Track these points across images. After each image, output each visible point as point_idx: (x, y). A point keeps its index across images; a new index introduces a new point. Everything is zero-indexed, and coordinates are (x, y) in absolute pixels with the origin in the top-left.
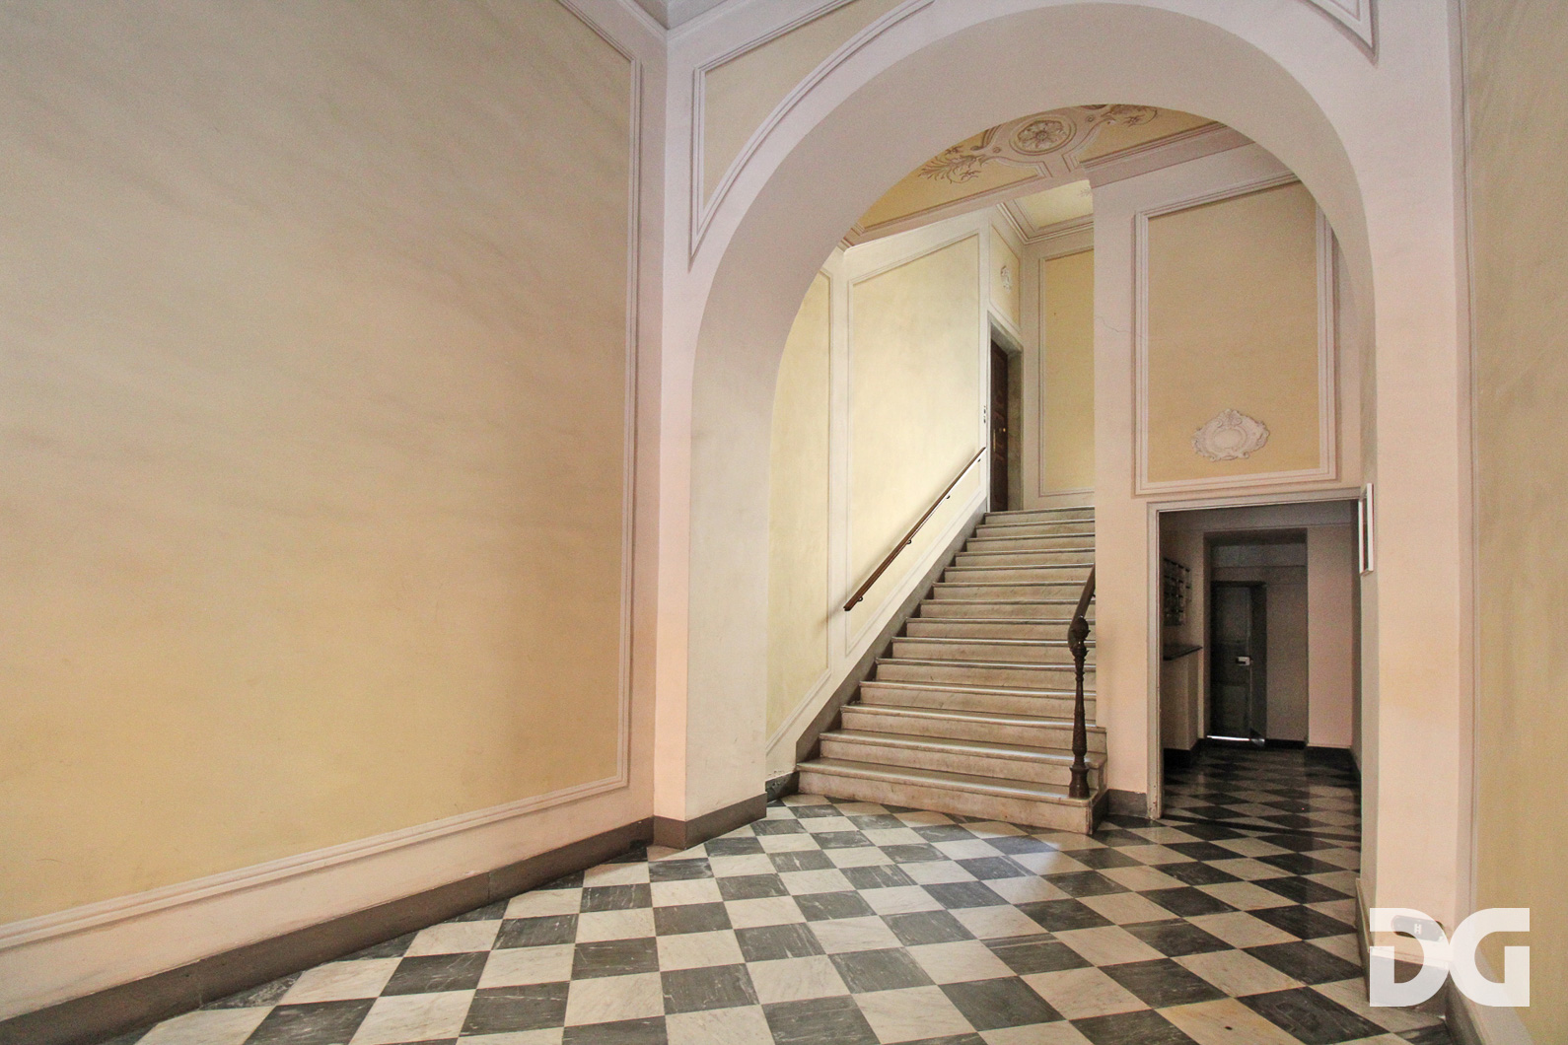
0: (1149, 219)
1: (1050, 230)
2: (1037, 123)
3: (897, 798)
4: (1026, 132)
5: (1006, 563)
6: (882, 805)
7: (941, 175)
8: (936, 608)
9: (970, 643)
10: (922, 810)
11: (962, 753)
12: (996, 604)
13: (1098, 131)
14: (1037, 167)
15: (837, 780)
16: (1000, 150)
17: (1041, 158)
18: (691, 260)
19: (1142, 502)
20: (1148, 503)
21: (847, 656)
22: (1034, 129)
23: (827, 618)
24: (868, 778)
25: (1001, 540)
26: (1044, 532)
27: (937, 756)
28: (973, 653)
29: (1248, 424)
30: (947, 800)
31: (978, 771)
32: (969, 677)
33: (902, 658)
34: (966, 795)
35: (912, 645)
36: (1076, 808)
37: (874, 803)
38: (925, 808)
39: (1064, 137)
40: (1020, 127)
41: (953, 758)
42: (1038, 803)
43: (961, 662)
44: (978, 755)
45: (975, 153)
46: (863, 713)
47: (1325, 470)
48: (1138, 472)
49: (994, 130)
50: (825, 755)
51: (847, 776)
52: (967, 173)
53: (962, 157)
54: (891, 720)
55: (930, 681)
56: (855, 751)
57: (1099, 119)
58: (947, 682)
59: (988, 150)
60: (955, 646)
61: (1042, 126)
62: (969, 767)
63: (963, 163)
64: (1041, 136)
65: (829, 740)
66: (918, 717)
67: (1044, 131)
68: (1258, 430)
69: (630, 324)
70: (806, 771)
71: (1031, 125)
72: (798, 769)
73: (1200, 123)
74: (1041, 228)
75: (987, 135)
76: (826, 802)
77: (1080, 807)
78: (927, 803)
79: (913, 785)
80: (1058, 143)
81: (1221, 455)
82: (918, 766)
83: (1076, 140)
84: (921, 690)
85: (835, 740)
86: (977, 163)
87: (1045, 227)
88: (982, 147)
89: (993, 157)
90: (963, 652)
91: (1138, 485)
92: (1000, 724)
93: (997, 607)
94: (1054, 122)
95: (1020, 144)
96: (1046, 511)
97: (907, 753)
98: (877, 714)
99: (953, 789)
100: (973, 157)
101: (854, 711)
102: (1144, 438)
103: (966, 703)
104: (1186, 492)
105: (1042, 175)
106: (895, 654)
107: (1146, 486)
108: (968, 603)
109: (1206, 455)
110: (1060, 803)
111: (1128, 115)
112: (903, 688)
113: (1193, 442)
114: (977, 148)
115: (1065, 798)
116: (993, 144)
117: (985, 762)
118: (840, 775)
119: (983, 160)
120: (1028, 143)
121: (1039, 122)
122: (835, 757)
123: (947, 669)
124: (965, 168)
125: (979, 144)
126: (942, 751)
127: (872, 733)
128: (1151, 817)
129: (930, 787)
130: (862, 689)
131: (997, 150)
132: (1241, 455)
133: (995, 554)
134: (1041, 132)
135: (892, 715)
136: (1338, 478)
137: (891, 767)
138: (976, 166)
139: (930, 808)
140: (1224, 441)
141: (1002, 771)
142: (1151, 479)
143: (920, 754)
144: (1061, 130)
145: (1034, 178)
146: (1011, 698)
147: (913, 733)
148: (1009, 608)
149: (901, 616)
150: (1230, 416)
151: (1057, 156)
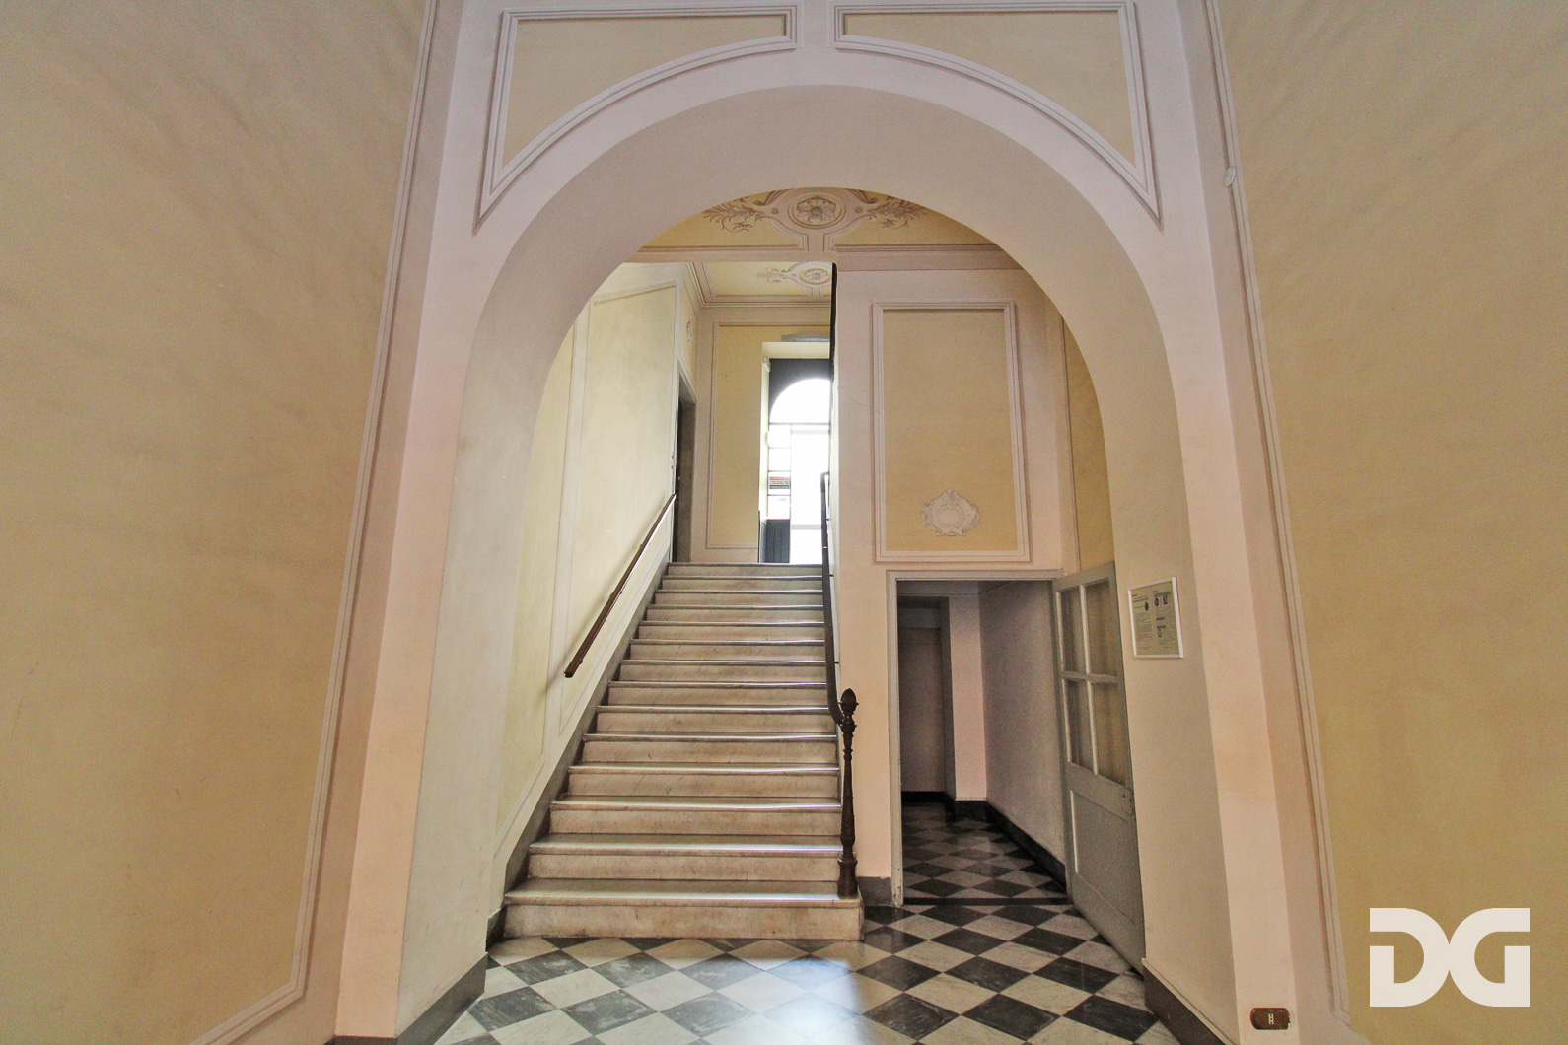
0: (884, 310)
1: (727, 299)
2: (817, 198)
3: (643, 927)
4: (805, 204)
5: (699, 618)
6: (624, 939)
7: (717, 218)
8: (637, 670)
9: (687, 712)
10: (673, 939)
11: (713, 854)
12: (702, 665)
13: (859, 223)
14: (800, 238)
15: (561, 911)
16: (777, 213)
17: (807, 231)
18: (479, 222)
19: (882, 569)
20: (888, 570)
21: (560, 734)
22: (814, 203)
23: (547, 687)
24: (606, 904)
25: (690, 593)
26: (728, 586)
27: (683, 860)
28: (691, 723)
29: (966, 506)
30: (706, 921)
31: (731, 873)
32: (693, 753)
33: (608, 732)
34: (729, 910)
35: (621, 716)
36: (850, 911)
37: (611, 938)
38: (677, 935)
39: (833, 219)
40: (802, 197)
41: (701, 861)
42: (809, 910)
43: (678, 733)
44: (731, 854)
45: (756, 207)
46: (581, 810)
47: (1020, 553)
48: (877, 540)
49: (780, 193)
50: (535, 874)
51: (578, 904)
52: (741, 224)
53: (743, 207)
54: (615, 816)
55: (648, 760)
56: (576, 866)
57: (864, 213)
58: (667, 760)
59: (767, 209)
60: (671, 716)
61: (820, 203)
62: (720, 871)
63: (742, 213)
64: (816, 211)
65: (543, 852)
66: (650, 810)
67: (818, 208)
68: (973, 512)
69: (390, 278)
70: (517, 904)
71: (812, 199)
72: (506, 903)
73: (982, 242)
74: (718, 296)
75: (772, 196)
76: (552, 949)
77: (852, 908)
78: (680, 928)
79: (665, 905)
80: (827, 222)
81: (946, 531)
82: (657, 877)
83: (840, 225)
84: (643, 773)
85: (551, 853)
86: (754, 217)
87: (721, 296)
88: (764, 204)
89: (769, 217)
90: (679, 722)
91: (878, 554)
92: (744, 811)
93: (704, 668)
94: (831, 202)
95: (796, 213)
96: (727, 565)
97: (645, 861)
98: (597, 810)
99: (713, 905)
100: (752, 211)
101: (568, 808)
102: (882, 507)
103: (696, 786)
104: (922, 563)
105: (801, 247)
106: (599, 728)
107: (884, 554)
108: (673, 664)
109: (934, 529)
110: (833, 906)
111: (887, 217)
112: (624, 773)
113: (923, 516)
114: (760, 204)
115: (836, 899)
116: (772, 205)
117: (738, 862)
118: (567, 904)
119: (760, 216)
120: (804, 214)
121: (820, 198)
122: (549, 876)
123: (668, 745)
124: (741, 219)
125: (763, 201)
126: (689, 854)
127: (591, 836)
128: (896, 904)
129: (685, 906)
130: (571, 776)
131: (775, 211)
132: (960, 533)
133: (688, 608)
134: (817, 207)
135: (617, 810)
136: (1031, 561)
137: (623, 883)
138: (751, 220)
139: (684, 934)
140: (946, 518)
141: (756, 871)
142: (889, 546)
143: (662, 861)
144: (833, 211)
145: (793, 247)
146: (749, 778)
147: (643, 831)
148: (716, 669)
149: (605, 679)
150: (951, 495)
151: (819, 233)
